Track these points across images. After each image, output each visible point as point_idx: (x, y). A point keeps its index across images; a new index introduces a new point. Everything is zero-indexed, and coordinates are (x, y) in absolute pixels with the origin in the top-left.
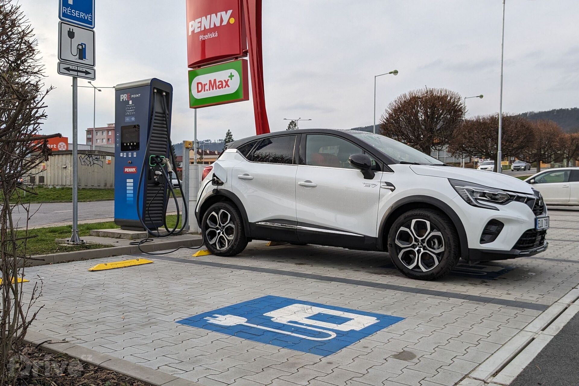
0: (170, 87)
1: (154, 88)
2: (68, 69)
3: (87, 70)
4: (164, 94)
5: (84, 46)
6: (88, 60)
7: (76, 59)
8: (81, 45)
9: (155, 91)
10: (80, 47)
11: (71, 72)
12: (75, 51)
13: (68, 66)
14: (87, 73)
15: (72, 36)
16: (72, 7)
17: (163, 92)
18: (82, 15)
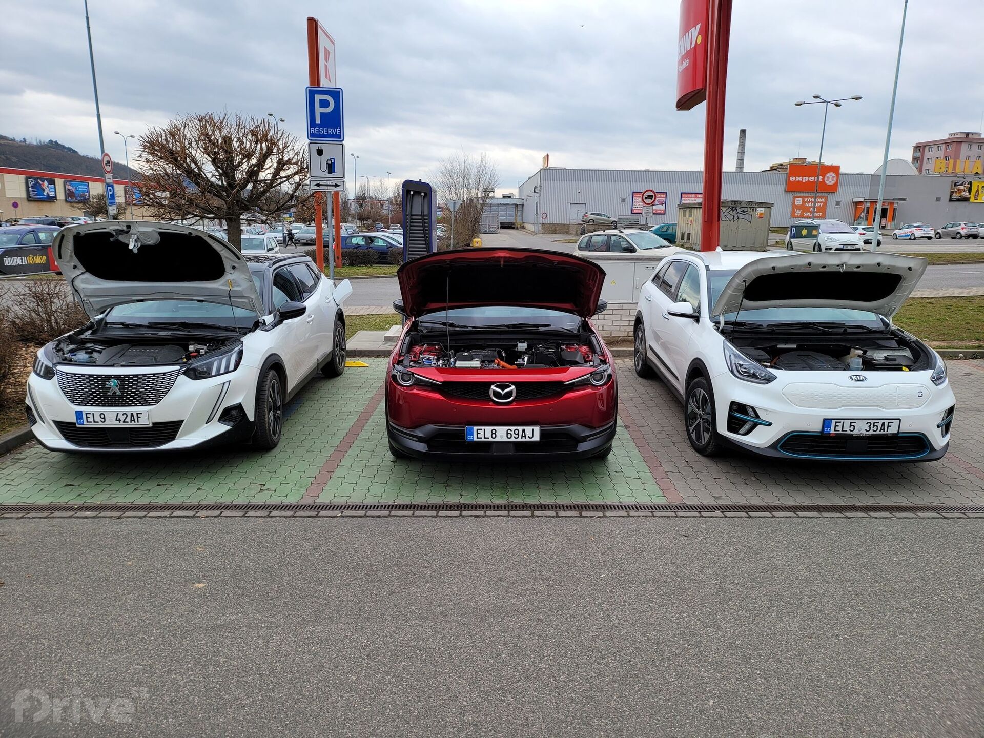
0: (427, 186)
1: (410, 191)
2: (318, 185)
3: (336, 183)
4: (423, 194)
5: (333, 160)
6: (338, 172)
7: (326, 174)
8: (330, 160)
9: (412, 193)
10: (329, 162)
11: (322, 187)
12: (325, 167)
13: (318, 182)
14: (336, 185)
15: (320, 152)
16: (319, 126)
17: (421, 193)
18: (330, 131)
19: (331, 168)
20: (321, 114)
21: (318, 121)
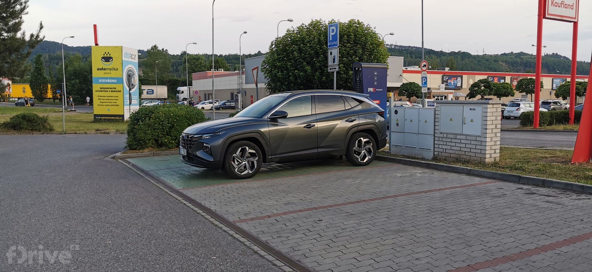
13: (330, 68)
14: (335, 68)
15: (331, 54)
16: (331, 41)
17: (359, 68)
18: (335, 43)
19: (334, 62)
20: (332, 35)
21: (331, 40)
